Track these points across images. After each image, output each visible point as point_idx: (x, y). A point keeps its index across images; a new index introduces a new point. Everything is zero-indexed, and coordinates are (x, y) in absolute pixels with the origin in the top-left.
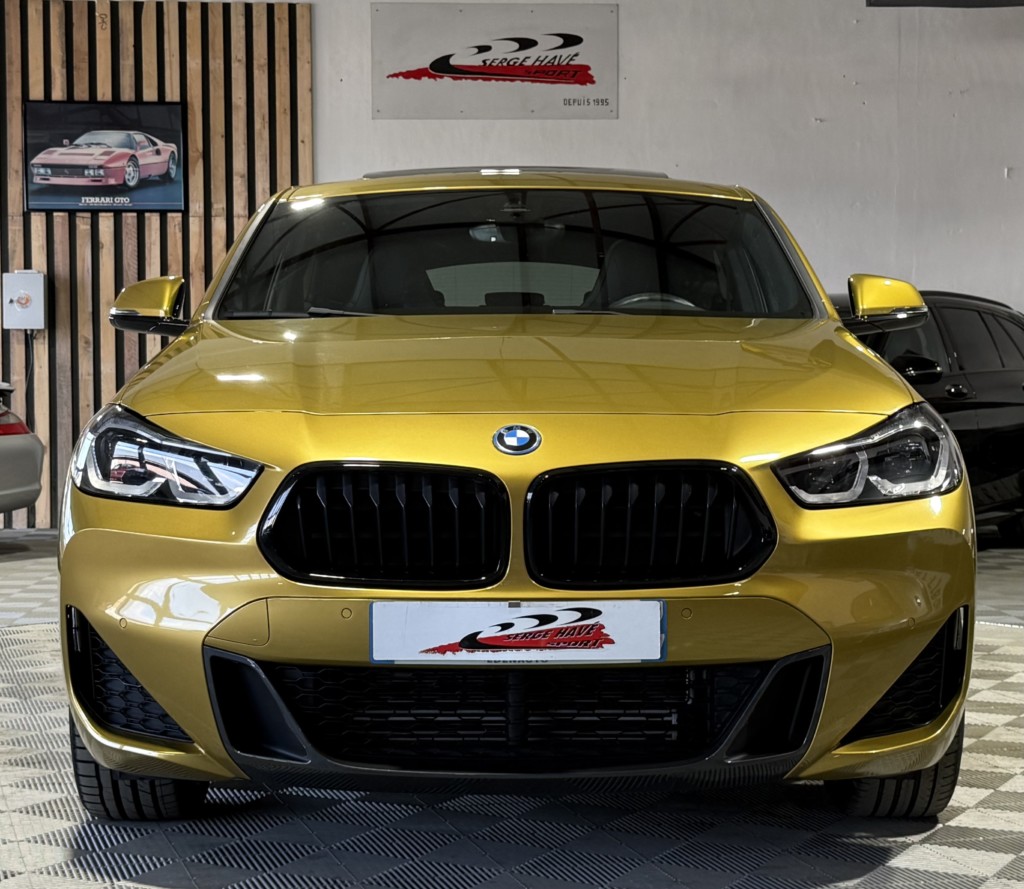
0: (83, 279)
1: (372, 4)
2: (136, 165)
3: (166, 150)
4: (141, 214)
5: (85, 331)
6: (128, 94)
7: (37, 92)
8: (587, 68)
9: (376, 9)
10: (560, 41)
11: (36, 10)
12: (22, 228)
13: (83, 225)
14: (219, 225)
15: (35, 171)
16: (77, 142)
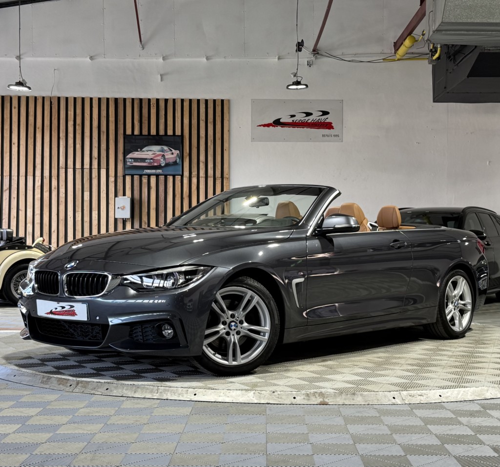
0: (144, 200)
1: (252, 100)
2: (165, 159)
3: (175, 153)
4: (166, 176)
5: (145, 219)
6: (162, 132)
7: (129, 132)
8: (331, 123)
9: (253, 101)
10: (321, 113)
11: (129, 102)
12: (122, 181)
13: (145, 180)
14: (194, 180)
15: (128, 160)
16: (143, 150)
